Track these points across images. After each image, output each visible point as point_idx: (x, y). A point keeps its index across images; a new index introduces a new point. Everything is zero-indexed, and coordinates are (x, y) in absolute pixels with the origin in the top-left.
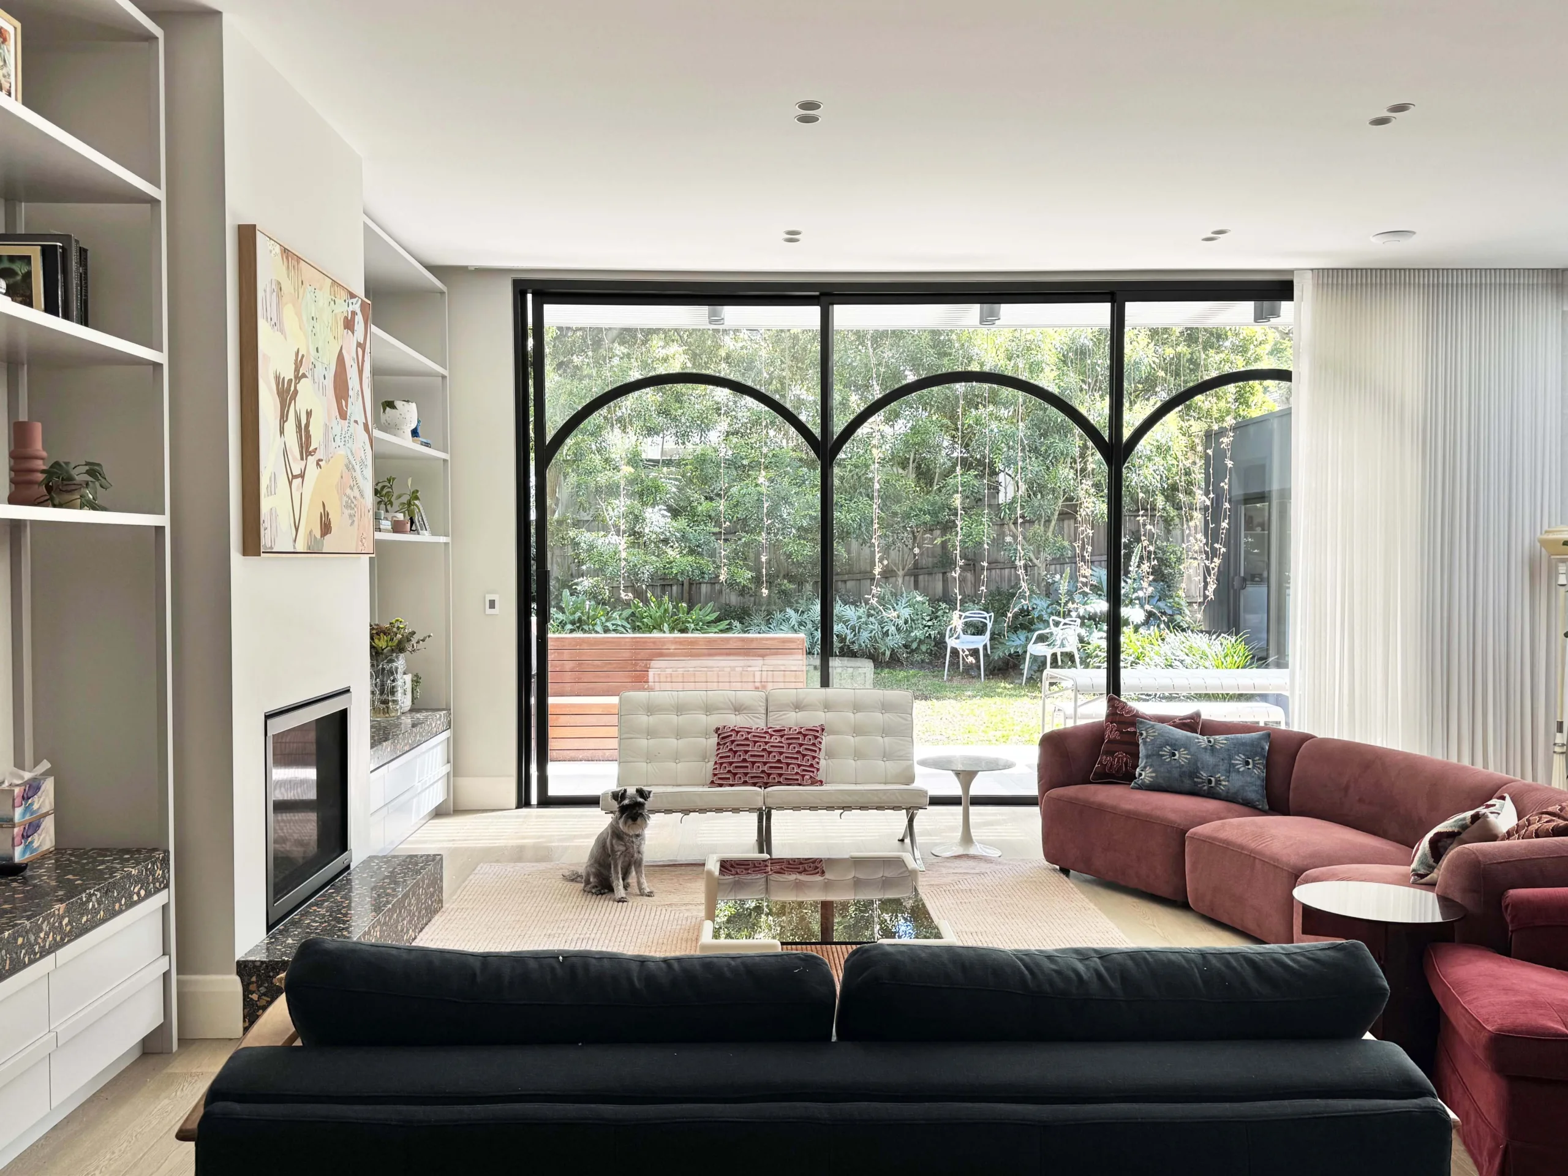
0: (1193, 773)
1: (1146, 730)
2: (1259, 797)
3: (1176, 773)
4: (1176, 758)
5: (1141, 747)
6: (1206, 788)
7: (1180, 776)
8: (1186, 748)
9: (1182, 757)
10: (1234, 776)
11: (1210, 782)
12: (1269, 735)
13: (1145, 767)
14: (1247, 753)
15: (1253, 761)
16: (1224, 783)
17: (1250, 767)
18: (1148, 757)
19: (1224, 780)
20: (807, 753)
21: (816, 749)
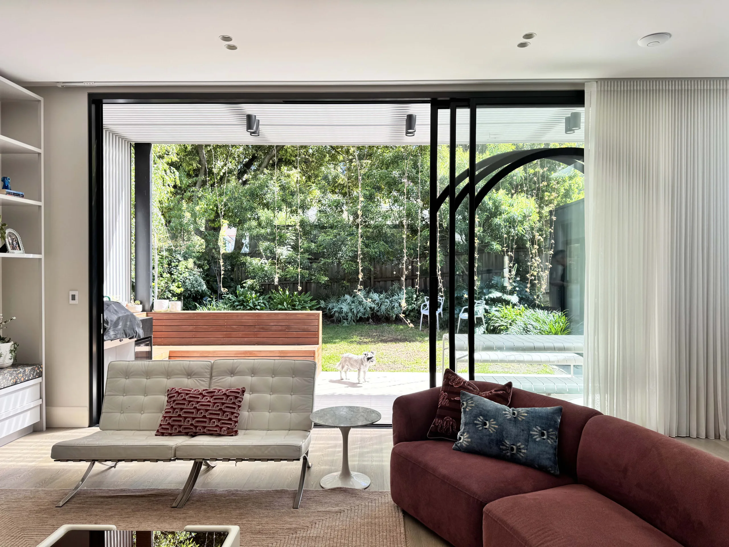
0: (500, 442)
1: (467, 401)
2: (551, 464)
3: (486, 439)
4: (486, 427)
5: (462, 415)
6: (509, 454)
7: (490, 443)
8: (495, 420)
9: (491, 426)
10: (531, 445)
11: (512, 449)
12: (561, 410)
13: (464, 433)
14: (543, 426)
15: (548, 432)
16: (523, 451)
17: (545, 437)
18: (466, 424)
19: (523, 449)
20: (228, 410)
21: (236, 407)
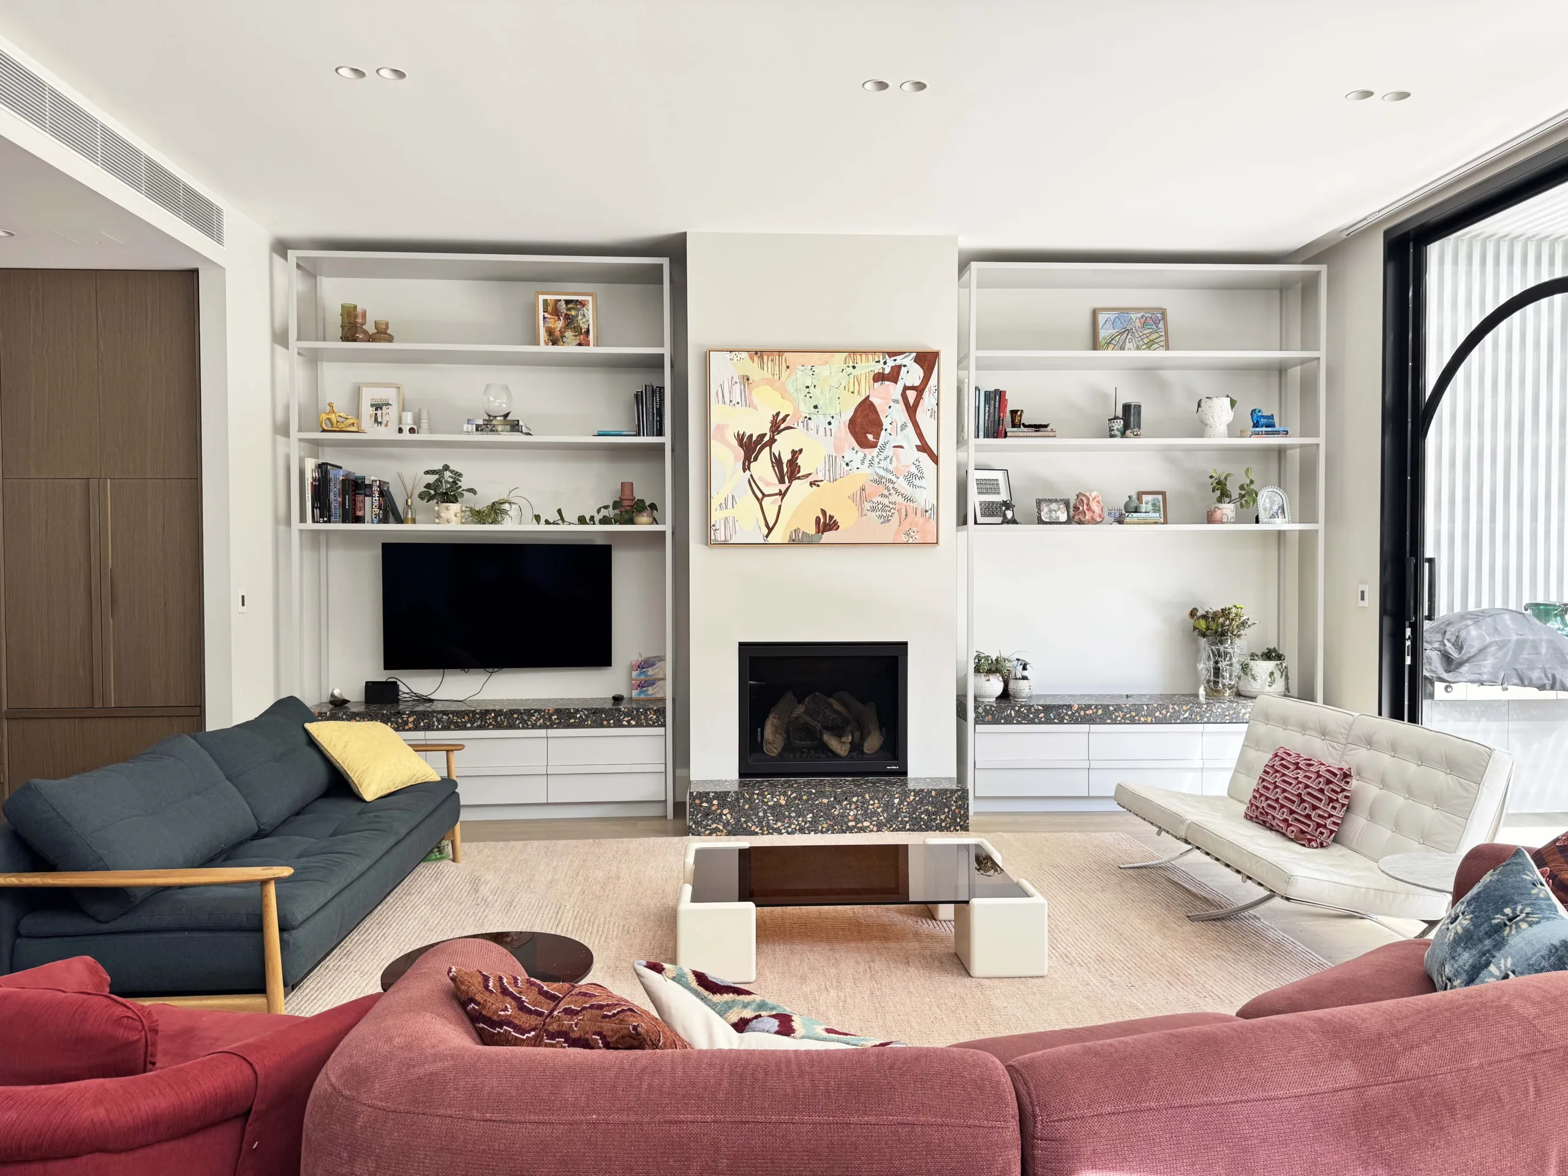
20: (1308, 800)
21: (1323, 798)
